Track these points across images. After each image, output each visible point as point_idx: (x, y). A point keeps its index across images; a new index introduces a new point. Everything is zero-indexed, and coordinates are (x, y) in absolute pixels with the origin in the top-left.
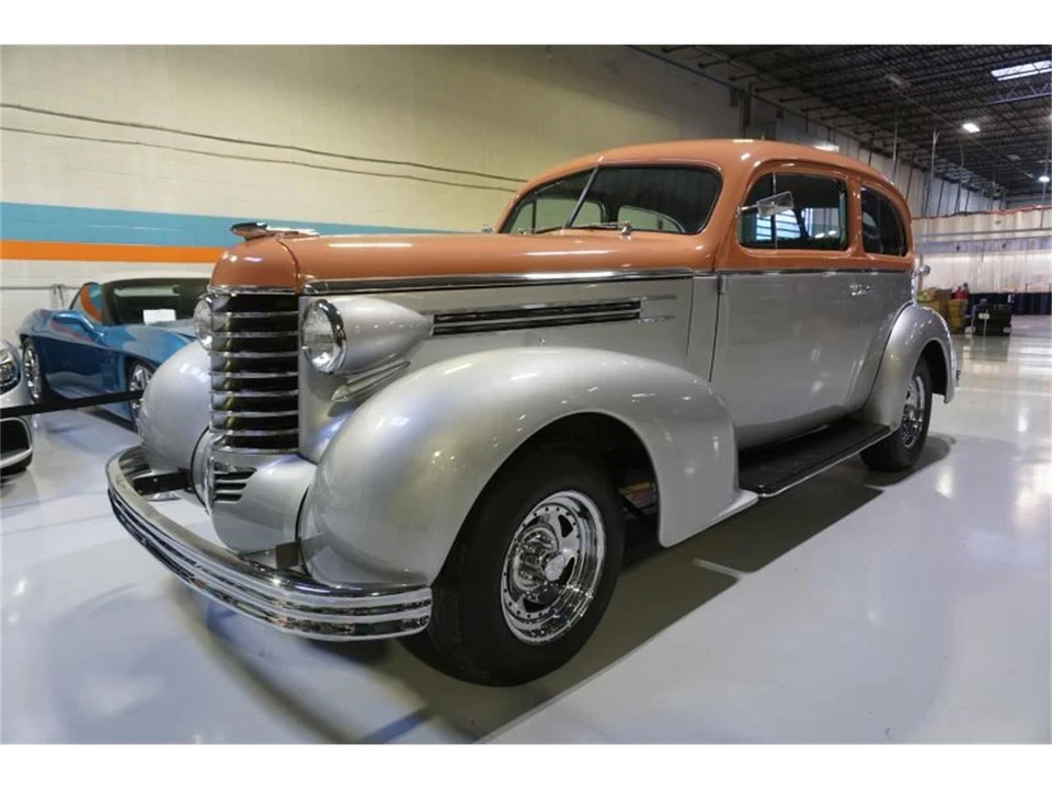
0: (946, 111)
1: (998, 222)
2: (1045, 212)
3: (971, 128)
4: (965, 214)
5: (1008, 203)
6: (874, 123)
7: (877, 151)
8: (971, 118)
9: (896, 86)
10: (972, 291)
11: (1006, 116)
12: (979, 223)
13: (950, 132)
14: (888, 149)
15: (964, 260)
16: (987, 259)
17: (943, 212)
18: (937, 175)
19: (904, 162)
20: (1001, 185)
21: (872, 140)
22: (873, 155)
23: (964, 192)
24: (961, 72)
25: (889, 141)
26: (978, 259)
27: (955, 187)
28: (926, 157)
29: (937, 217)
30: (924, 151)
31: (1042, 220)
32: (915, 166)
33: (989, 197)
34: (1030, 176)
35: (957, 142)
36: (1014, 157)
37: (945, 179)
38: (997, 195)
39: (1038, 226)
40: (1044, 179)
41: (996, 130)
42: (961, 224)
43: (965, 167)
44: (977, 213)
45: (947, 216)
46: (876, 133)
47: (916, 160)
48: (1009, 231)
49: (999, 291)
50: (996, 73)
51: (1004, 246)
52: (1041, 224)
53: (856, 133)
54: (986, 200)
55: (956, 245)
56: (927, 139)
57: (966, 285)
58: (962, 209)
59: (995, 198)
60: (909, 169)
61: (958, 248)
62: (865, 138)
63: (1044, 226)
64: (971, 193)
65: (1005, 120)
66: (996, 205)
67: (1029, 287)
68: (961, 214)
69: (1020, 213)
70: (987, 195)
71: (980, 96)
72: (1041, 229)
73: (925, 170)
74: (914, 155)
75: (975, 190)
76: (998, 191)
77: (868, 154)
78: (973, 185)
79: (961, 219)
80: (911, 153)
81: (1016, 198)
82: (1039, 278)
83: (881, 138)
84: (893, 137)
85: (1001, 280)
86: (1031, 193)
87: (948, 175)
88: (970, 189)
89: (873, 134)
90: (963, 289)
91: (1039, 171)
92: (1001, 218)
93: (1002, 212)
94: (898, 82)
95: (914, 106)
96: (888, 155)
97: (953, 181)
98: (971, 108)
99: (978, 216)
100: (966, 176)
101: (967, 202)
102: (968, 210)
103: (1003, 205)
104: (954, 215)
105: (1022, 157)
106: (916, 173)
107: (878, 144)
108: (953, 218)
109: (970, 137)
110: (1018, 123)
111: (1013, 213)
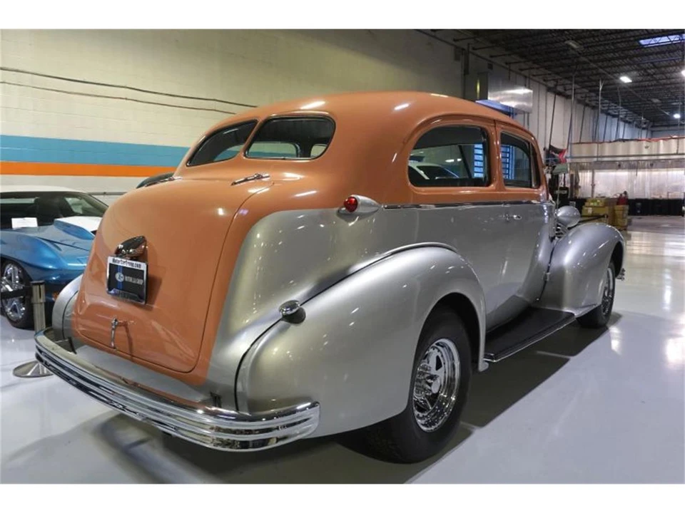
0: (608, 67)
1: (647, 147)
2: (680, 141)
3: (625, 79)
4: (624, 140)
5: (652, 132)
6: (557, 73)
7: (559, 94)
8: (626, 73)
9: (573, 49)
10: (630, 197)
11: (649, 71)
12: (633, 148)
13: (611, 82)
14: (568, 93)
15: (623, 174)
16: (640, 173)
17: (607, 139)
18: (603, 111)
19: (579, 102)
20: (647, 119)
21: (556, 86)
22: (557, 96)
23: (622, 124)
24: (619, 40)
25: (568, 87)
26: (634, 173)
27: (615, 120)
28: (595, 98)
29: (603, 142)
30: (593, 94)
31: (678, 147)
32: (587, 105)
33: (639, 127)
34: (667, 113)
35: (616, 89)
36: (656, 101)
37: (608, 114)
38: (644, 126)
39: (675, 152)
40: (677, 116)
41: (642, 81)
42: (621, 149)
43: (622, 106)
44: (631, 140)
45: (610, 142)
46: (559, 81)
47: (587, 101)
48: (654, 155)
49: (649, 198)
50: (642, 42)
51: (652, 165)
52: (677, 151)
53: (545, 80)
54: (638, 130)
55: (618, 163)
56: (595, 86)
57: (625, 193)
58: (621, 137)
59: (644, 129)
60: (582, 107)
61: (619, 166)
62: (551, 84)
63: (680, 152)
64: (627, 125)
65: (648, 75)
66: (644, 135)
67: (670, 194)
68: (620, 140)
69: (661, 141)
70: (638, 126)
71: (631, 57)
72: (677, 154)
73: (593, 108)
74: (586, 97)
75: (630, 123)
76: (645, 123)
77: (553, 96)
78: (627, 119)
79: (621, 145)
80: (584, 95)
81: (658, 129)
82: (676, 188)
83: (563, 85)
84: (571, 84)
85: (650, 189)
86: (668, 126)
87: (610, 111)
88: (626, 122)
89: (557, 82)
90: (624, 195)
91: (674, 110)
92: (649, 144)
93: (649, 140)
94: (574, 46)
95: (585, 63)
96: (568, 97)
97: (614, 116)
98: (626, 65)
99: (632, 143)
100: (623, 112)
101: (625, 131)
102: (625, 138)
103: (649, 134)
104: (615, 141)
105: (660, 100)
106: (588, 110)
107: (560, 89)
108: (616, 143)
109: (625, 86)
110: (658, 77)
111: (657, 141)
